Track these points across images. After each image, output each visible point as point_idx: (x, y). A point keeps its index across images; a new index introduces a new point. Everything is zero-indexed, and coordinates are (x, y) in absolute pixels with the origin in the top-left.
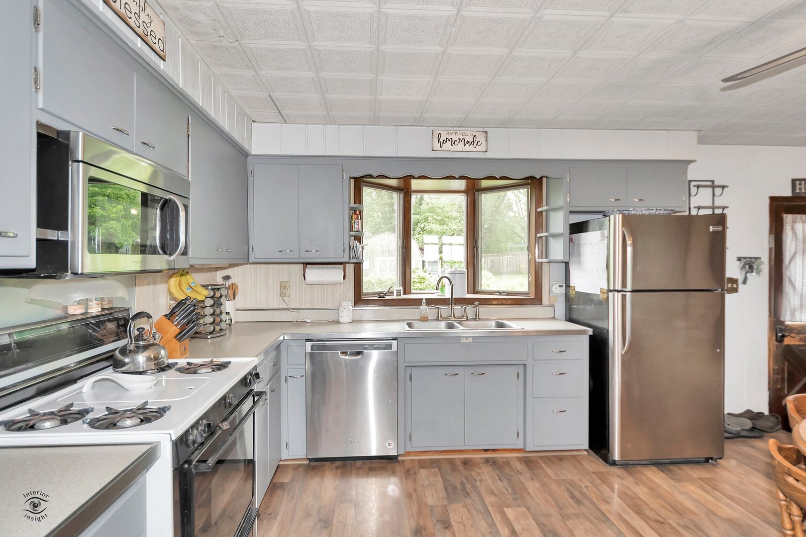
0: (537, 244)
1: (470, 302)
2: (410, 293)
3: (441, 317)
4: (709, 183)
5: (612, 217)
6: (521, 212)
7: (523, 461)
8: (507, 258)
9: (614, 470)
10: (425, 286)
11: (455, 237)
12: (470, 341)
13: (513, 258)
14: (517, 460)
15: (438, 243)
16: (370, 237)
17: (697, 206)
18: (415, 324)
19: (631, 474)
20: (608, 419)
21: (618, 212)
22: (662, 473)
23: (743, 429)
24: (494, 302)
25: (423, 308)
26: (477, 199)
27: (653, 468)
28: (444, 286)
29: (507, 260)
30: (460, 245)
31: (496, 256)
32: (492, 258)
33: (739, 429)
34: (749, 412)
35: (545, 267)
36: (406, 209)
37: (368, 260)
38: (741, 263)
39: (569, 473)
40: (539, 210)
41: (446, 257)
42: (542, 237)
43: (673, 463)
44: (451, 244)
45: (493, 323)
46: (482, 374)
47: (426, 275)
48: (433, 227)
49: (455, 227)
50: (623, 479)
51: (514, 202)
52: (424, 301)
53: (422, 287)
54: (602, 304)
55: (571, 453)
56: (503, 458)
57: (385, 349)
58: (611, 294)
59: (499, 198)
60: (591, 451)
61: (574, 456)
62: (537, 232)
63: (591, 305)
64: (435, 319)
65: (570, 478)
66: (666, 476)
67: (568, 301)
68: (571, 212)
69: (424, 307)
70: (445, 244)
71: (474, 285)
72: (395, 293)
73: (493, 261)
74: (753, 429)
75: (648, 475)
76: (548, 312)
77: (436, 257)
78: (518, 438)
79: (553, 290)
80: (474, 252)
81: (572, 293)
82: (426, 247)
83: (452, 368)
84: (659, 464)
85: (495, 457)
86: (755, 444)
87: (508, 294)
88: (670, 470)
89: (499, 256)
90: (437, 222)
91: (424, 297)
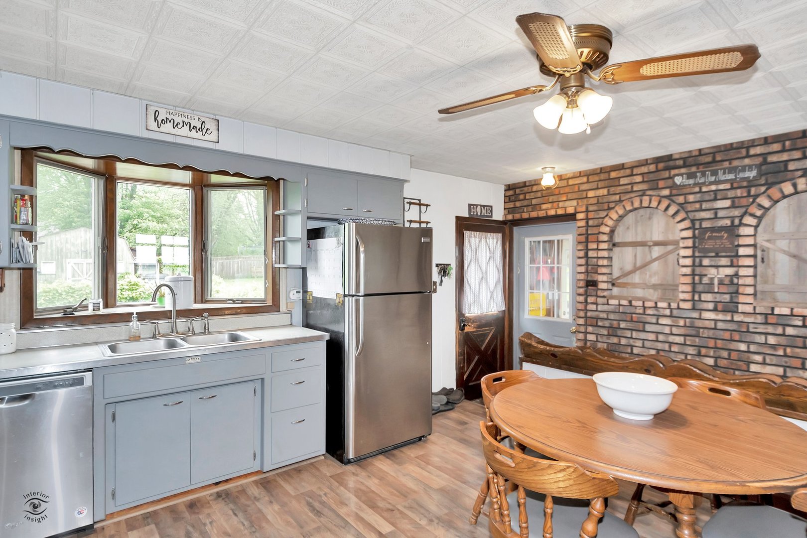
0: (274, 248)
1: (198, 313)
2: (114, 306)
3: (159, 334)
4: (417, 202)
5: (347, 225)
6: (252, 215)
7: (260, 484)
8: (238, 261)
9: (349, 468)
10: (138, 293)
11: (177, 238)
12: (197, 360)
13: (243, 262)
14: (253, 485)
15: (155, 243)
16: (57, 233)
17: (409, 220)
18: (122, 346)
19: (363, 467)
20: (343, 420)
21: (351, 221)
22: (388, 460)
23: (441, 405)
24: (227, 312)
25: (133, 324)
26: (206, 195)
27: (381, 457)
28: (163, 296)
29: (238, 263)
30: (184, 246)
31: (225, 259)
32: (220, 261)
33: (439, 405)
34: (444, 389)
35: (283, 273)
36: (108, 199)
37: (55, 262)
38: (438, 269)
39: (308, 484)
40: (276, 213)
41: (166, 258)
42: (279, 241)
43: (396, 447)
44: (172, 246)
45: (226, 336)
46: (213, 397)
47: (140, 281)
48: (149, 225)
49: (177, 227)
50: (357, 475)
51: (245, 205)
52: (135, 315)
53: (134, 295)
54: (338, 309)
55: (309, 462)
56: (237, 486)
57: (71, 385)
58: (346, 299)
59: (228, 199)
60: (328, 455)
61: (312, 464)
62: (274, 236)
63: (328, 309)
64: (150, 338)
65: (309, 489)
66: (392, 462)
67: (306, 307)
68: (309, 218)
69: (135, 324)
70: (164, 245)
71: (202, 293)
72: (91, 307)
73: (222, 265)
74: (448, 403)
75: (378, 465)
76: (286, 319)
77: (153, 260)
78: (254, 460)
79: (291, 296)
80: (202, 255)
81: (309, 298)
82: (138, 248)
83: (174, 396)
84: (385, 452)
85: (228, 489)
86: (449, 415)
87: (243, 302)
88: (393, 455)
89: (228, 259)
90: (155, 220)
91: (135, 310)
